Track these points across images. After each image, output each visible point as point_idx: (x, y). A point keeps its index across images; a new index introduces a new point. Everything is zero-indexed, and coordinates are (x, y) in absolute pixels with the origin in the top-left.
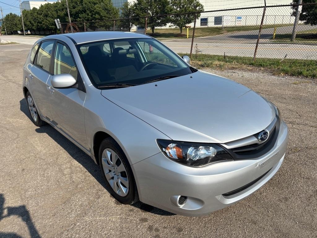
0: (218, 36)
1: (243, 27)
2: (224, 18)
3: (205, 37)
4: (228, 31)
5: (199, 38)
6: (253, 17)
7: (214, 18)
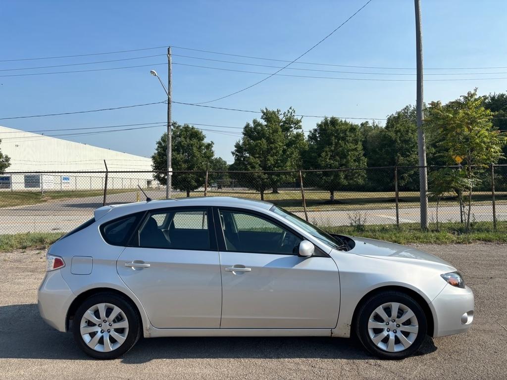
0: (39, 205)
1: (73, 191)
2: (43, 177)
3: (16, 207)
4: (54, 198)
5: (7, 208)
6: (82, 178)
7: (24, 178)
